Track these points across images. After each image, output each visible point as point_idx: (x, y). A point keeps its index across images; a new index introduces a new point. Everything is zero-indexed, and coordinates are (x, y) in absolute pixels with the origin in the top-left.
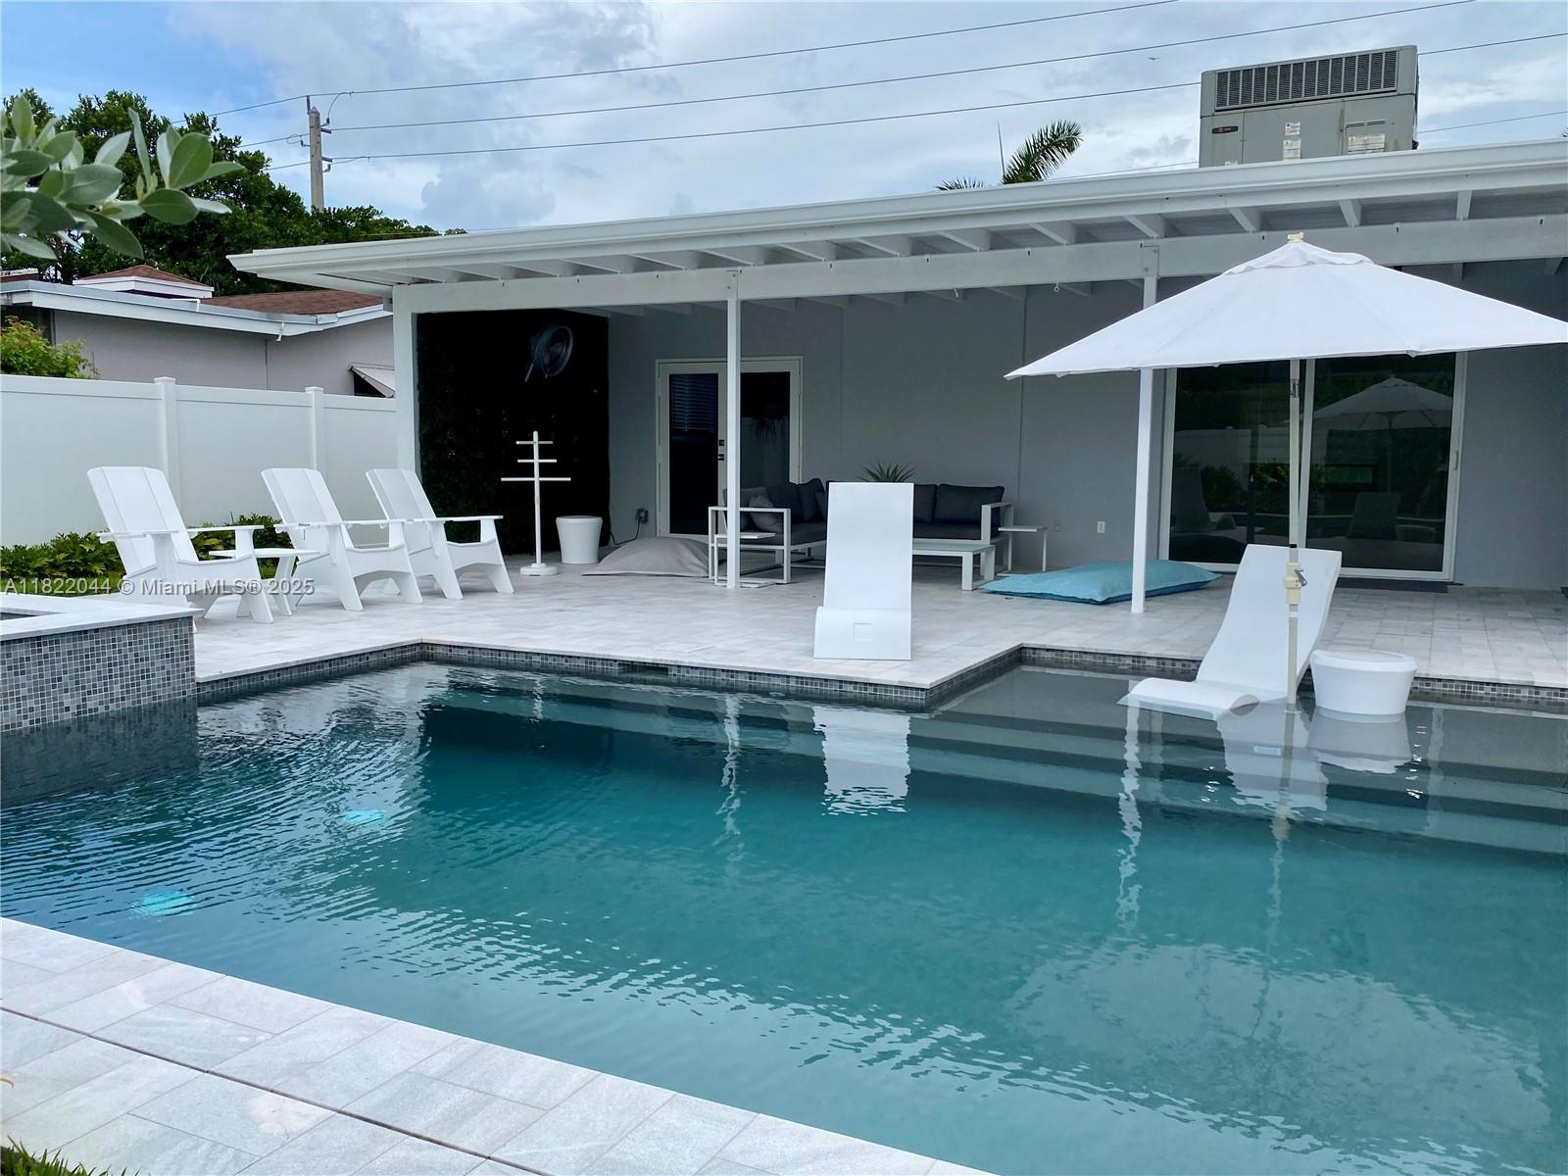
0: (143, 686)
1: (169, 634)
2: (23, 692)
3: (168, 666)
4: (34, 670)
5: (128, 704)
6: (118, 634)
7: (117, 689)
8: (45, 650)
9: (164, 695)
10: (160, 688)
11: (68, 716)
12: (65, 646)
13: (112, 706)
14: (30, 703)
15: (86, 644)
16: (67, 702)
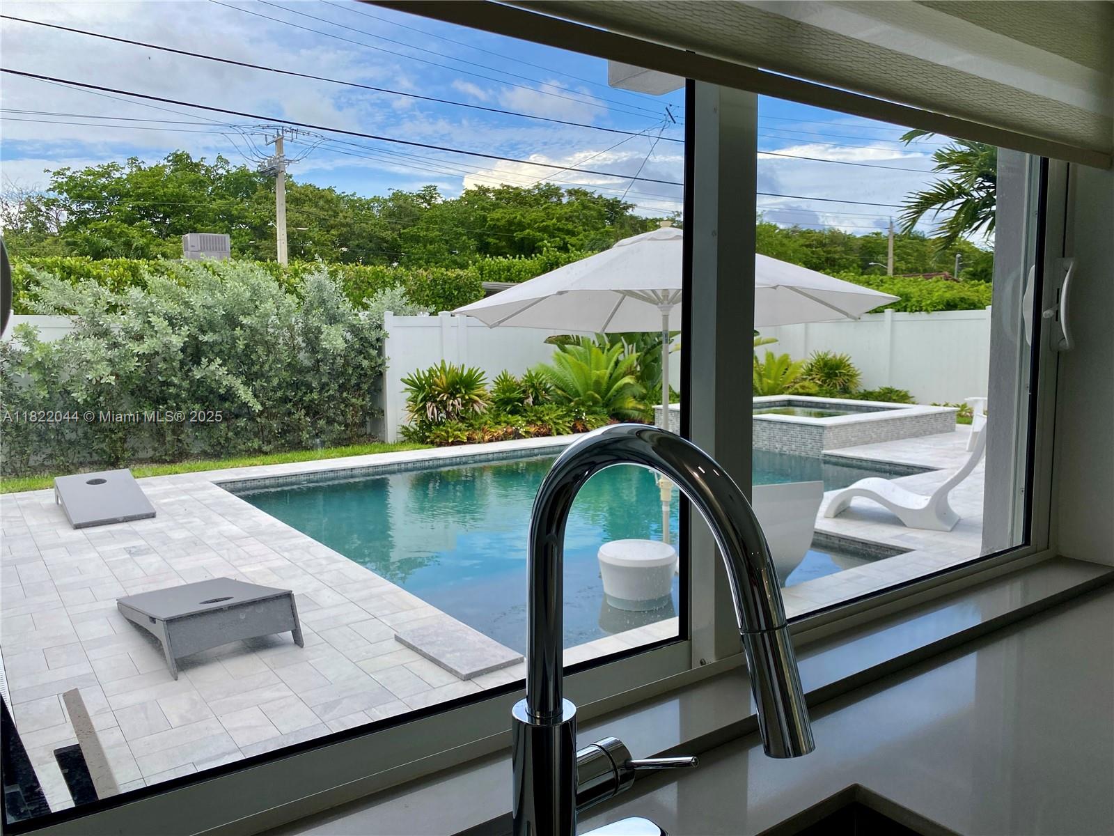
0: (803, 448)
1: (815, 431)
2: (764, 438)
3: (813, 444)
4: (768, 432)
5: (797, 453)
6: (796, 426)
7: (794, 447)
8: (772, 426)
9: (811, 454)
10: (808, 450)
11: (777, 451)
12: (778, 426)
13: (791, 452)
14: (766, 442)
15: (785, 427)
16: (777, 446)
